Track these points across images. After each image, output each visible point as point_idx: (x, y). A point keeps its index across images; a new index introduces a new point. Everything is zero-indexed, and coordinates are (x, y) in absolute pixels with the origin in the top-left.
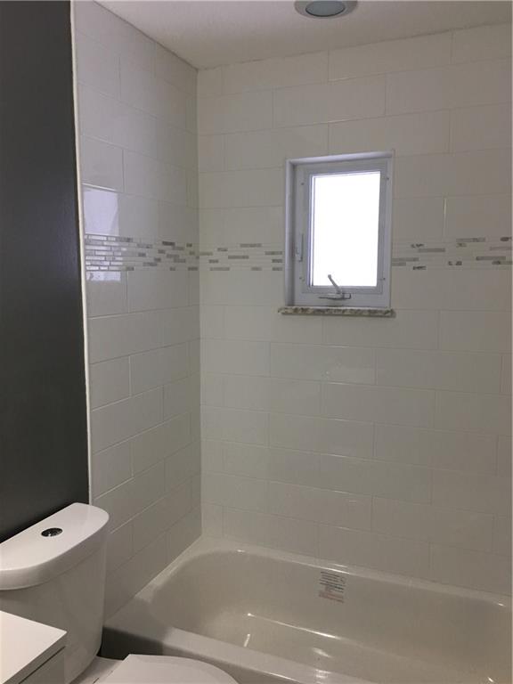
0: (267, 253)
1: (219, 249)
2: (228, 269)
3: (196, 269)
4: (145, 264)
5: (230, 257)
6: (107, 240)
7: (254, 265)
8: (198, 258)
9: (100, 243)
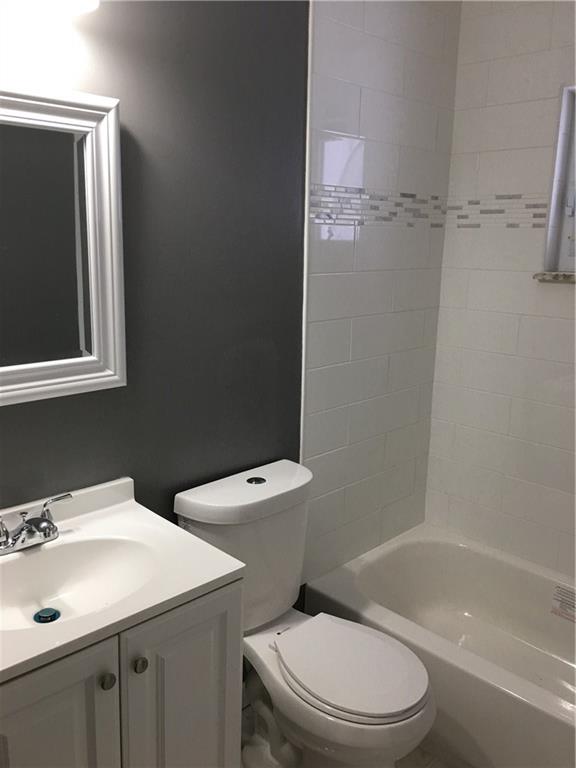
0: (528, 206)
1: (470, 203)
2: (478, 226)
3: (440, 226)
4: (377, 219)
5: (482, 212)
6: (335, 191)
7: (511, 221)
8: (444, 213)
9: (328, 194)
